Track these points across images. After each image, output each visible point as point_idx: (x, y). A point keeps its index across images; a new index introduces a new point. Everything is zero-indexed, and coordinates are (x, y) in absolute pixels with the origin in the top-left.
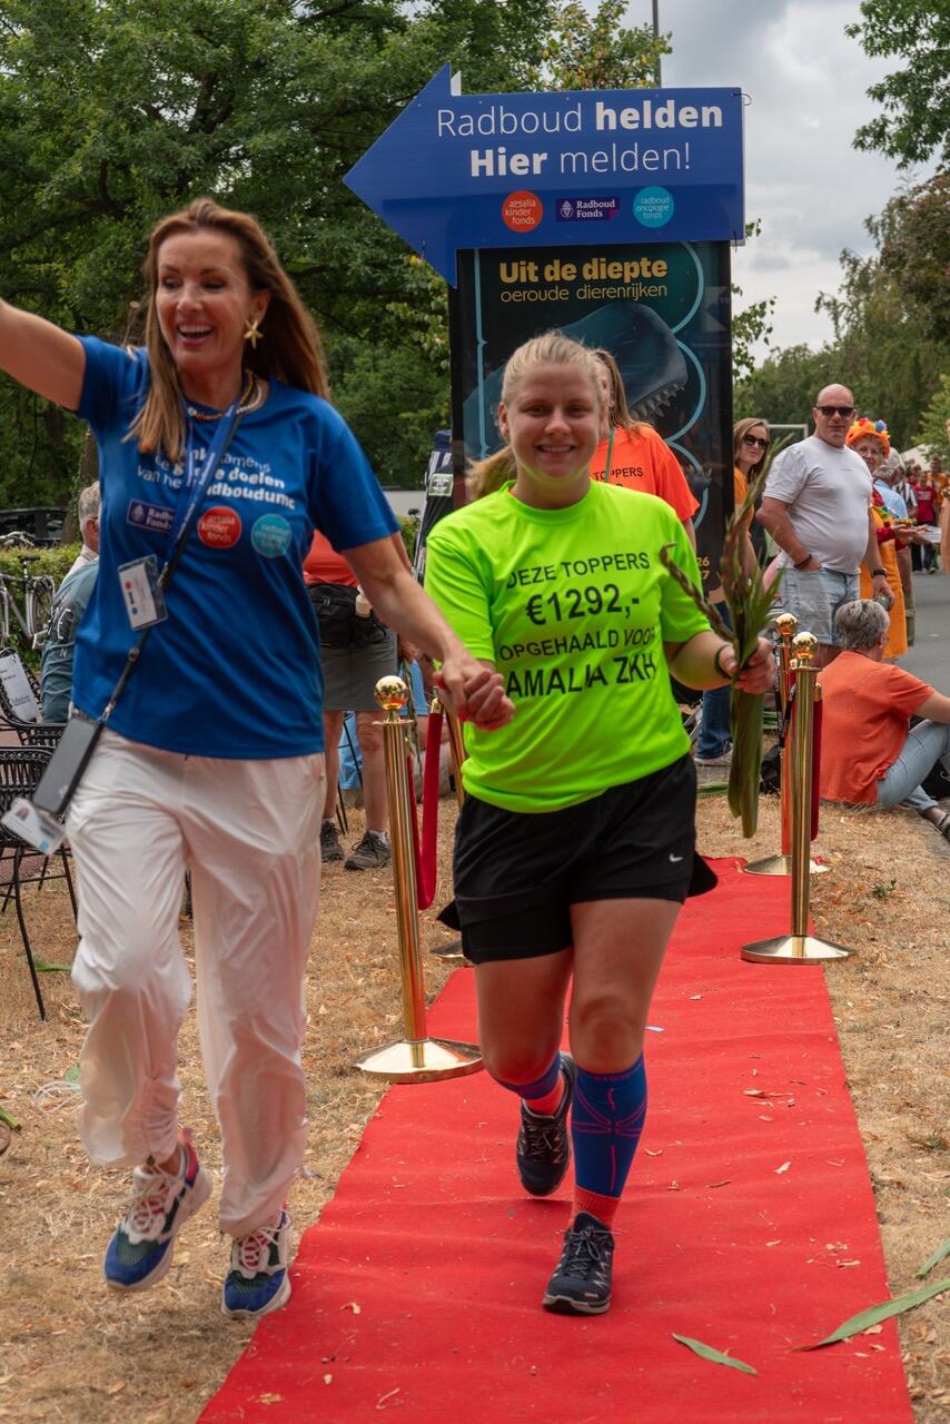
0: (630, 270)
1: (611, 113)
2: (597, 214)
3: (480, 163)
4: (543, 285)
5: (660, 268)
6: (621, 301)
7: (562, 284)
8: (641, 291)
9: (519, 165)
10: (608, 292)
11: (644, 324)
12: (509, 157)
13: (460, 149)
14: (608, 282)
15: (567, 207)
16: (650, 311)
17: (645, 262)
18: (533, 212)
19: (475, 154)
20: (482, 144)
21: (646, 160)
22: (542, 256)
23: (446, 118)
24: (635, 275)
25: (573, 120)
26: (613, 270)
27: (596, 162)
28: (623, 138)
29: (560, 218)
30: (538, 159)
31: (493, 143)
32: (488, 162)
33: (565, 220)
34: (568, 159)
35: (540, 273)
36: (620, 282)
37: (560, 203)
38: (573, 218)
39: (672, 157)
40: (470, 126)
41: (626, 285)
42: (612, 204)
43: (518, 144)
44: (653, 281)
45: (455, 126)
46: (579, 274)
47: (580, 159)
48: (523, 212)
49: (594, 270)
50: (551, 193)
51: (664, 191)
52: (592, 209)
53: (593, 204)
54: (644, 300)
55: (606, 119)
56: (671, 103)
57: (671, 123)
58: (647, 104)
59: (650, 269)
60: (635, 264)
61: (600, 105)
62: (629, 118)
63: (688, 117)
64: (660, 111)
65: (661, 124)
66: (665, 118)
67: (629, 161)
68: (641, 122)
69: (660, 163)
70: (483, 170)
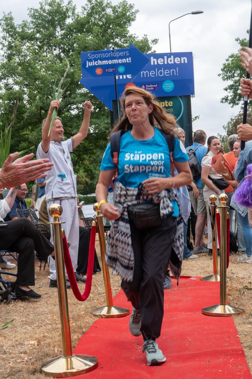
1: (155, 60)
2: (152, 89)
5: (171, 104)
15: (143, 87)
17: (166, 102)
21: (166, 73)
24: (164, 106)
27: (151, 74)
28: (159, 67)
34: (143, 74)
37: (141, 86)
39: (173, 72)
42: (156, 86)
44: (169, 107)
47: (147, 73)
51: (171, 81)
53: (151, 86)
55: (154, 61)
56: (172, 57)
57: (173, 62)
58: (166, 57)
59: (168, 104)
60: (163, 103)
61: (152, 58)
62: (160, 61)
63: (177, 60)
64: (169, 59)
65: (170, 63)
66: (171, 61)
67: (161, 73)
68: (164, 62)
69: (170, 73)
70: (119, 77)
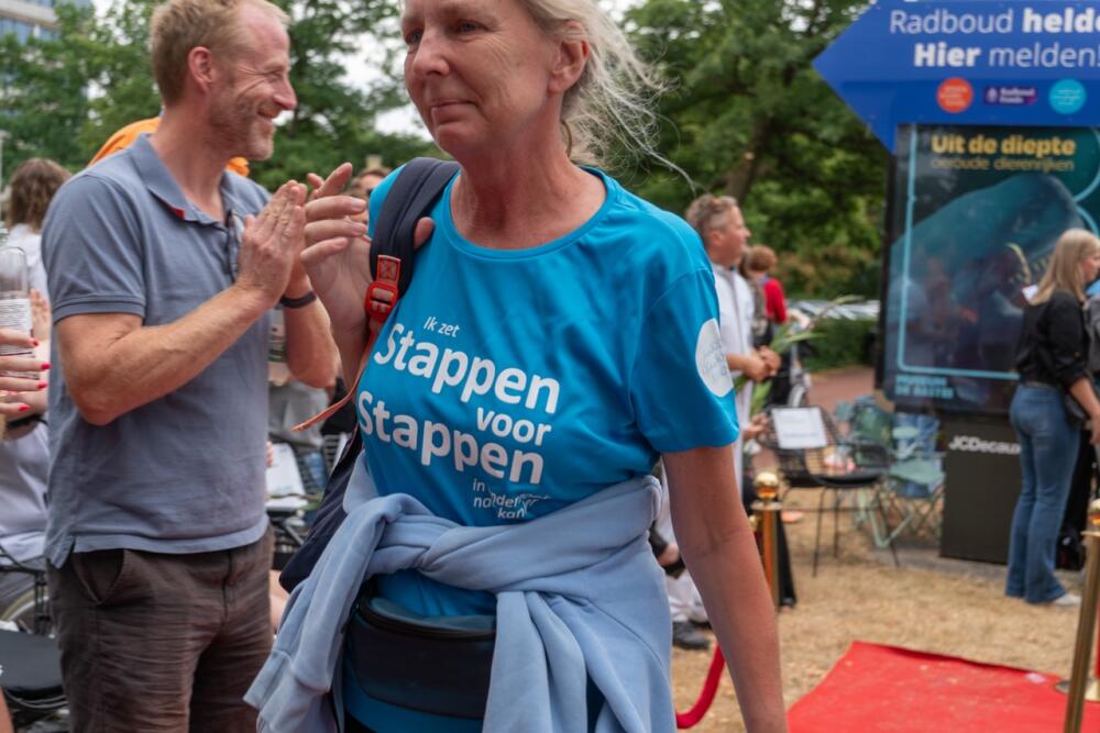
0: (1042, 148)
1: (1037, 18)
2: (1018, 100)
3: (924, 55)
4: (967, 155)
5: (1069, 147)
6: (1034, 173)
7: (984, 155)
8: (1049, 165)
9: (956, 57)
10: (1022, 164)
11: (1051, 192)
12: (948, 49)
13: (908, 43)
14: (1023, 156)
15: (992, 94)
16: (1057, 182)
17: (1056, 141)
18: (964, 96)
19: (919, 48)
20: (926, 39)
21: (1064, 57)
22: (968, 131)
23: (899, 17)
24: (1047, 151)
25: (1004, 23)
26: (1028, 147)
27: (1021, 58)
28: (1046, 39)
29: (986, 101)
30: (973, 53)
31: (935, 39)
32: (930, 55)
33: (991, 104)
34: (997, 55)
35: (966, 146)
36: (1033, 157)
37: (987, 90)
38: (997, 103)
39: (1087, 56)
40: (918, 25)
41: (1038, 160)
42: (1031, 93)
43: (957, 40)
44: (1062, 157)
45: (906, 24)
46: (999, 149)
47: (1007, 56)
48: (955, 96)
49: (1012, 145)
50: (980, 80)
51: (1077, 84)
52: (1014, 96)
53: (1015, 91)
54: (1053, 173)
55: (1033, 23)
56: (1090, 11)
57: (1089, 28)
58: (1069, 12)
59: (1060, 147)
60: (1047, 143)
61: (1028, 12)
62: (1052, 23)
64: (1081, 18)
65: (1081, 29)
66: (1084, 23)
67: (1050, 57)
68: (1062, 27)
69: (1076, 61)
70: (925, 60)
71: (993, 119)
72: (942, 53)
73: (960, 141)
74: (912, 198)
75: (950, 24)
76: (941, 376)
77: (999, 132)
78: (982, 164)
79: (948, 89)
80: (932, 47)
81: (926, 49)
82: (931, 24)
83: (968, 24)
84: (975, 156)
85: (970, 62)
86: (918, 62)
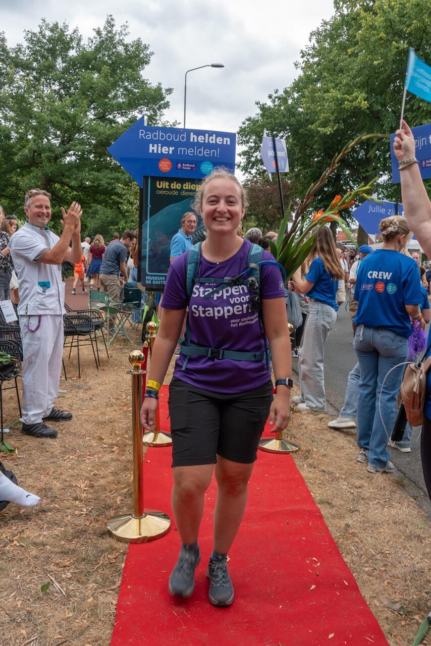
1: (196, 136)
2: (189, 168)
3: (152, 148)
4: (170, 189)
7: (176, 190)
9: (165, 150)
10: (191, 193)
12: (162, 147)
13: (147, 143)
14: (191, 190)
15: (179, 165)
18: (169, 165)
19: (151, 145)
20: (154, 142)
21: (206, 153)
22: (170, 180)
23: (142, 133)
25: (183, 138)
26: (192, 187)
27: (190, 152)
28: (199, 145)
29: (177, 168)
30: (171, 149)
31: (157, 142)
32: (155, 148)
33: (179, 169)
34: (181, 150)
35: (169, 186)
37: (177, 164)
38: (181, 169)
39: (214, 152)
40: (150, 136)
42: (193, 166)
43: (165, 143)
45: (145, 136)
46: (182, 187)
47: (184, 150)
48: (165, 166)
49: (187, 186)
50: (175, 160)
51: (210, 162)
52: (187, 167)
53: (188, 165)
55: (194, 138)
56: (214, 135)
57: (214, 142)
58: (207, 135)
61: (192, 134)
62: (201, 139)
63: (219, 140)
64: (211, 138)
65: (211, 142)
66: (212, 140)
67: (200, 152)
68: (205, 141)
69: (210, 154)
70: (153, 150)
71: (180, 176)
72: (160, 148)
73: (167, 184)
74: (149, 206)
75: (162, 136)
76: (163, 276)
77: (182, 181)
78: (176, 193)
79: (162, 163)
80: (156, 145)
81: (153, 146)
82: (155, 136)
83: (169, 137)
84: (173, 189)
85: (171, 153)
86: (151, 151)
